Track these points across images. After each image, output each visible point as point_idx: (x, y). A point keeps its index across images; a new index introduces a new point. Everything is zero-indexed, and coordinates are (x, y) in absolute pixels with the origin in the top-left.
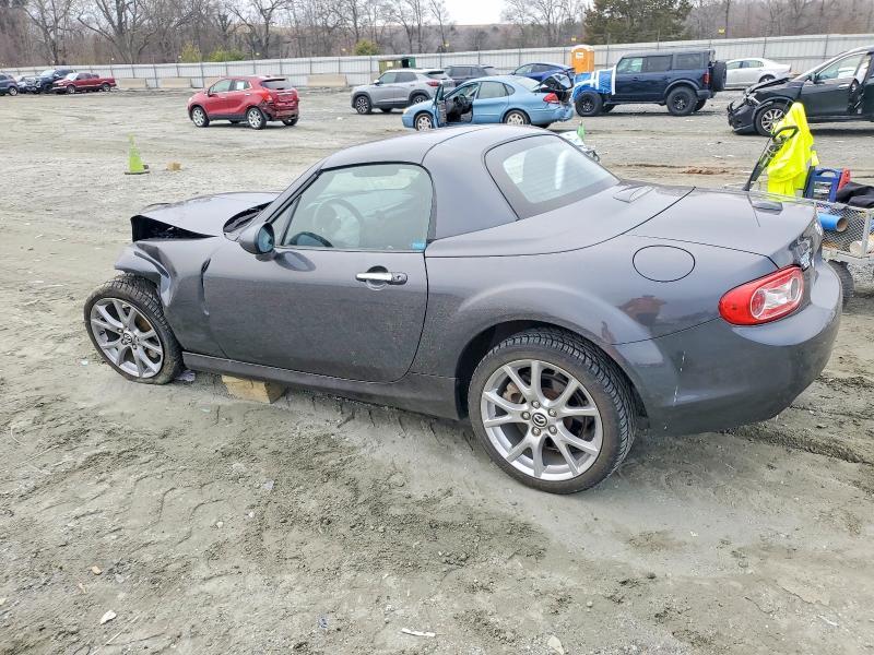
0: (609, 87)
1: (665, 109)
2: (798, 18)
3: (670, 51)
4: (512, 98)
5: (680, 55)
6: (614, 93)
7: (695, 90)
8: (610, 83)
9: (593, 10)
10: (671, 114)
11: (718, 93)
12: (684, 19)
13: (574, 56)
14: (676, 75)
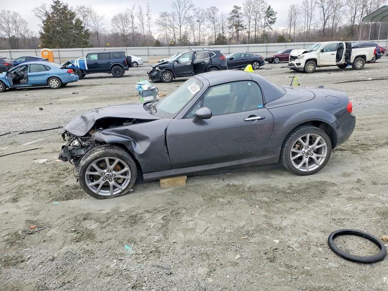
0: (85, 66)
1: (111, 75)
2: (125, 40)
3: (108, 51)
4: (50, 72)
5: (113, 53)
6: (87, 69)
7: (122, 67)
8: (84, 65)
9: (43, 32)
10: (114, 77)
11: (130, 68)
12: (88, 39)
13: (43, 54)
14: (113, 61)
